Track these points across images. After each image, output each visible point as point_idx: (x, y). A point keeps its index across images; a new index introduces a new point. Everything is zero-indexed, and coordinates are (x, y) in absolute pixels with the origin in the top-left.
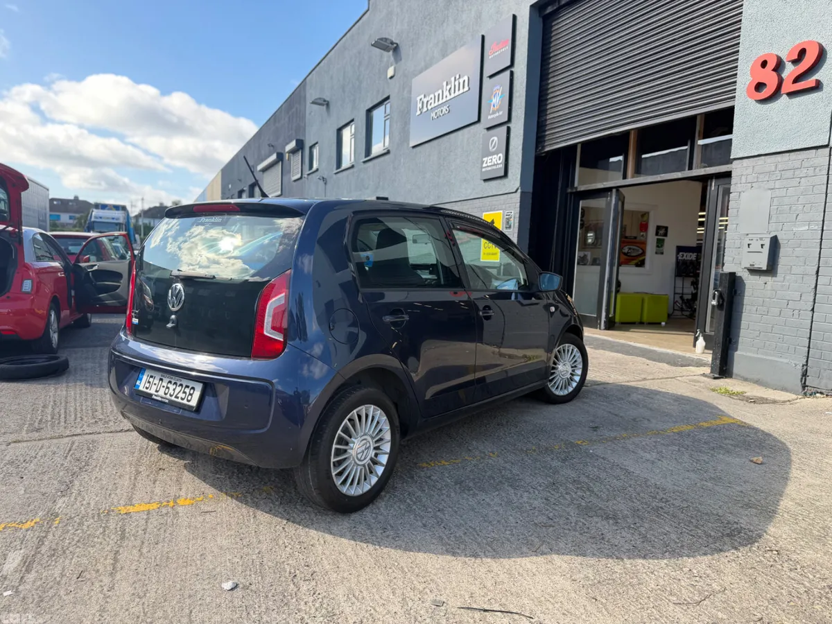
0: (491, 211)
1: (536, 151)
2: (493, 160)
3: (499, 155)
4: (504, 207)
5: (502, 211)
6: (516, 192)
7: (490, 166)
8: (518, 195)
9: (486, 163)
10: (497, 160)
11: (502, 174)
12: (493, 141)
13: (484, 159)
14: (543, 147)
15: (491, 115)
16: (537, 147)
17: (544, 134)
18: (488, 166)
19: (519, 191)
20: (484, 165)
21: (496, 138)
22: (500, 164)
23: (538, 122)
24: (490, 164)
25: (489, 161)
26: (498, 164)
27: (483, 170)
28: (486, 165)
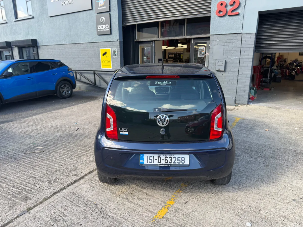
0: (104, 48)
1: (122, 25)
2: (103, 27)
3: (107, 25)
4: (111, 47)
5: (110, 49)
6: (117, 41)
7: (102, 29)
8: (118, 42)
9: (100, 28)
10: (106, 27)
11: (110, 33)
12: (102, 19)
13: (98, 26)
14: (126, 23)
15: (99, 7)
16: (123, 23)
17: (125, 18)
18: (101, 29)
19: (119, 40)
20: (99, 29)
21: (104, 18)
22: (108, 29)
23: (122, 13)
24: (102, 28)
25: (101, 27)
26: (106, 29)
27: (98, 31)
28: (100, 29)
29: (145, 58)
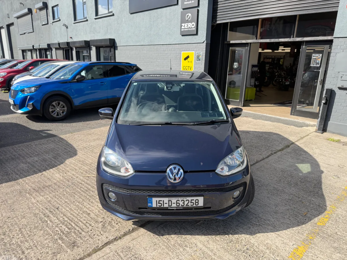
0: (187, 51)
1: (212, 23)
2: (189, 25)
3: (193, 23)
4: (195, 49)
5: (194, 52)
6: (203, 43)
7: (187, 28)
8: (205, 44)
9: (184, 26)
10: (192, 26)
11: (195, 33)
12: (188, 16)
13: (182, 24)
14: (216, 21)
15: (186, 2)
16: (212, 21)
17: (216, 14)
18: (185, 28)
19: (205, 42)
20: (183, 27)
21: (190, 15)
22: (194, 28)
23: (213, 8)
24: (187, 27)
25: (185, 26)
26: (191, 28)
27: (182, 30)
28: (184, 28)
29: (237, 64)
